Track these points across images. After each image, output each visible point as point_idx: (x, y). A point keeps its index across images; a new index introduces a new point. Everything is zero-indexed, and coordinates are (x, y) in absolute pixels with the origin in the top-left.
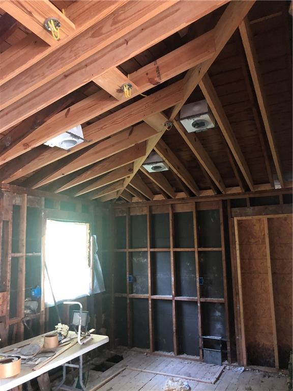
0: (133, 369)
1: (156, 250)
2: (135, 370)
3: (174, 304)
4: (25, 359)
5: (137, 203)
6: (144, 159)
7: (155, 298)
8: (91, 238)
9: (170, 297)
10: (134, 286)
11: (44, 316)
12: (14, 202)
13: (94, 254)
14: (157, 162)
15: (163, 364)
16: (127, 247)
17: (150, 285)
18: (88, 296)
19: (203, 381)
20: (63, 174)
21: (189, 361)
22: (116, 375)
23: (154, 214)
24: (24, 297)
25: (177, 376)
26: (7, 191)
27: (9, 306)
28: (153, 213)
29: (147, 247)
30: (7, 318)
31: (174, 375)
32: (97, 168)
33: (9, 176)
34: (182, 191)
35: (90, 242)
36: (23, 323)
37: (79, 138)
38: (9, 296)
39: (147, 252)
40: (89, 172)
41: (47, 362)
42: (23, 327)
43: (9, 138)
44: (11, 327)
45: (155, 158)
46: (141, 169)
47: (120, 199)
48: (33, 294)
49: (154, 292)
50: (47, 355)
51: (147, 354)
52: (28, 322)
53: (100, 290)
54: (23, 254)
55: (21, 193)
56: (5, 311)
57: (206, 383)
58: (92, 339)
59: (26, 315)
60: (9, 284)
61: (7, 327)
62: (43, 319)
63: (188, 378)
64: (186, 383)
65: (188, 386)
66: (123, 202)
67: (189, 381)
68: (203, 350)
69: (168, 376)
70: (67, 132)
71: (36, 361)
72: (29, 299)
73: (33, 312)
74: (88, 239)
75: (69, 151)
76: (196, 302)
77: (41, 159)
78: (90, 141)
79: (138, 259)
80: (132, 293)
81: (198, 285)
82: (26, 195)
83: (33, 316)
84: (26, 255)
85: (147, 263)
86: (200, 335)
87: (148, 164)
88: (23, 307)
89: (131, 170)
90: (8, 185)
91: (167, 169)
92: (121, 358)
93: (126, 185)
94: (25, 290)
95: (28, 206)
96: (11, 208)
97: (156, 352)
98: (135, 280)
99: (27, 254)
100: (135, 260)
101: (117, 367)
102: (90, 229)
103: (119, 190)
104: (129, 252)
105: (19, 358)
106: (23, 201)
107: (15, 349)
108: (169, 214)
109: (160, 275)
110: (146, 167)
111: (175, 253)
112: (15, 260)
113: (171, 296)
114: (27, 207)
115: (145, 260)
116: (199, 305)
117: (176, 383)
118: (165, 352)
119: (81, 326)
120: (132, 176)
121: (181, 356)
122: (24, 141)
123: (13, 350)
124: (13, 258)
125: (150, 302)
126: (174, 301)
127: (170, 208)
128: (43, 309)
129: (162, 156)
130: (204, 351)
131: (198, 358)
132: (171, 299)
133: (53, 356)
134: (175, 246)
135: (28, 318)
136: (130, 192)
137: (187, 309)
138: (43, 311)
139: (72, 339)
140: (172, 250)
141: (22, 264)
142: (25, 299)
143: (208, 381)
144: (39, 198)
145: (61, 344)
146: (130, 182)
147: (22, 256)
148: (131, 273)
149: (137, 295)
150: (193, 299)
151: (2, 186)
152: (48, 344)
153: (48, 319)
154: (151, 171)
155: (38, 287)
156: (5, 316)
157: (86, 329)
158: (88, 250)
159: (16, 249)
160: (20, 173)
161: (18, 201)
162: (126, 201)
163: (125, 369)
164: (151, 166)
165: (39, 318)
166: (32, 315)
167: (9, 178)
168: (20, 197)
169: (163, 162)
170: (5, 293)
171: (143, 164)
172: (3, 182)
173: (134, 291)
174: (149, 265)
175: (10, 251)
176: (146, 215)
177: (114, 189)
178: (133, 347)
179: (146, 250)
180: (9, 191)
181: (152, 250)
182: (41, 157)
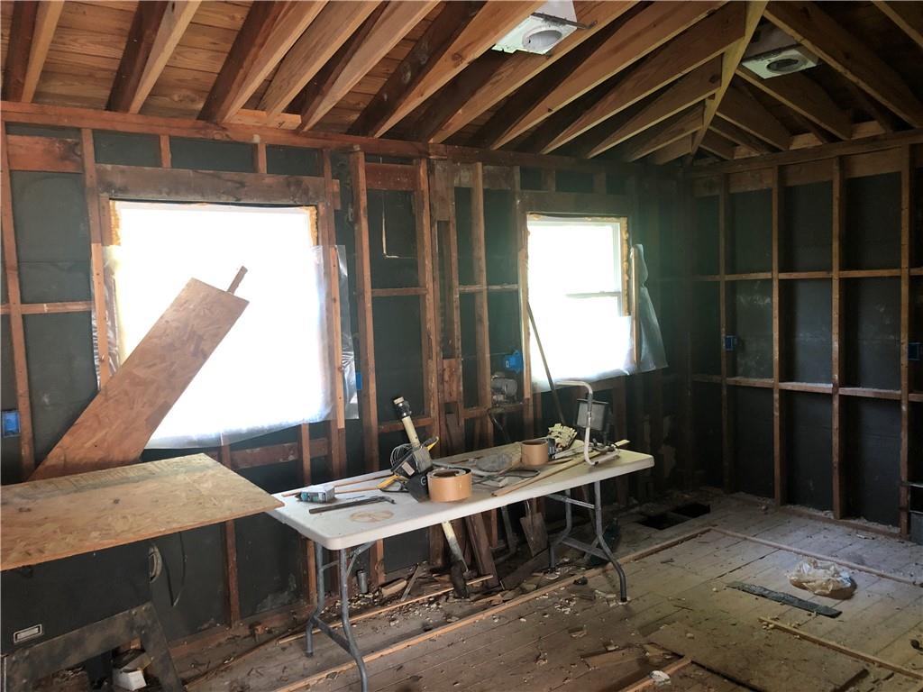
0: (728, 532)
1: (794, 276)
2: (728, 535)
3: (836, 404)
4: (482, 477)
5: (747, 160)
6: (741, 46)
7: (789, 388)
8: (632, 250)
9: (826, 387)
10: (738, 359)
11: (531, 409)
12: (456, 182)
13: (641, 286)
14: (779, 51)
15: (801, 533)
16: (722, 270)
17: (776, 357)
18: (626, 376)
19: (897, 577)
20: (550, 110)
21: (871, 535)
22: (688, 539)
23: (791, 188)
24: (488, 371)
25: (830, 558)
26: (442, 160)
27: (461, 383)
28: (790, 183)
29: (770, 270)
30: (461, 406)
31: (819, 555)
32: (628, 85)
33: (440, 127)
34: (871, 119)
35: (628, 260)
36: (491, 418)
37: (563, 22)
38: (461, 367)
39: (771, 281)
40: (611, 98)
41: (520, 485)
42: (490, 425)
43: (425, 45)
44: (470, 423)
45: (775, 40)
46: (739, 73)
47: (700, 154)
48: (508, 366)
49: (788, 373)
50: (523, 475)
51: (767, 509)
52: (500, 417)
53: (655, 364)
54: (481, 286)
55: (468, 161)
56: (455, 394)
57: (899, 581)
58: (618, 457)
59: (495, 403)
60: (458, 344)
61: (462, 423)
62: (529, 415)
63: (855, 565)
64: (845, 575)
65: (851, 580)
66: (710, 160)
67: (856, 571)
68: (909, 514)
69: (805, 555)
70: (534, 14)
71: (500, 481)
72: (501, 374)
73: (510, 398)
74: (625, 252)
75: (549, 55)
76: (897, 403)
77: (497, 81)
78: (592, 26)
79: (749, 298)
80: (735, 374)
81: (904, 360)
82: (480, 164)
83: (510, 407)
84: (488, 289)
85: (772, 307)
86: (904, 478)
87: (757, 57)
88: (489, 389)
89: (716, 79)
90: (442, 146)
91: (811, 64)
92: (706, 510)
93: (709, 117)
94: (491, 357)
95: (486, 187)
96: (452, 194)
97: (788, 507)
98: (741, 345)
99: (490, 287)
100: (742, 299)
101: (694, 525)
102: (628, 231)
103: (696, 132)
104: (726, 282)
105: (468, 471)
106: (474, 177)
107: (472, 460)
108: (831, 182)
109: (804, 336)
110: (751, 65)
111: (845, 282)
112: (468, 300)
113: (831, 385)
114: (485, 192)
115: (768, 300)
116: (904, 408)
117: (822, 571)
118: (811, 509)
119: (591, 430)
120: (720, 92)
121: (852, 521)
122: (455, 47)
123: (467, 460)
124: (462, 295)
125: (776, 396)
126: (837, 397)
127: (836, 167)
128: (527, 394)
129: (791, 32)
130: (914, 516)
131: (896, 530)
132: (831, 392)
133: (534, 476)
134: (843, 267)
135: (499, 411)
136: (724, 134)
137: (871, 418)
138: (528, 399)
139: (577, 454)
140: (836, 275)
141: (482, 307)
142: (492, 374)
143: (908, 579)
144: (508, 168)
145: (554, 459)
146: (718, 110)
147: (481, 292)
148: (732, 330)
149: (746, 379)
150: (885, 394)
151: (430, 151)
152: (527, 457)
153: (540, 416)
154: (767, 74)
155: (517, 351)
156: (456, 402)
157: (605, 437)
158: (627, 278)
159: (467, 276)
160: (462, 118)
161: (464, 177)
162: (717, 156)
163: (709, 531)
164: (766, 62)
165: (521, 411)
166: (506, 406)
167: (440, 132)
168: (468, 169)
169: (797, 46)
170: (453, 360)
171: (743, 60)
172: (431, 141)
173: (740, 370)
174: (776, 312)
175: (456, 282)
176: (770, 191)
177: (682, 131)
178: (737, 490)
179: (768, 275)
180: (446, 160)
181: (784, 276)
182: (497, 78)
